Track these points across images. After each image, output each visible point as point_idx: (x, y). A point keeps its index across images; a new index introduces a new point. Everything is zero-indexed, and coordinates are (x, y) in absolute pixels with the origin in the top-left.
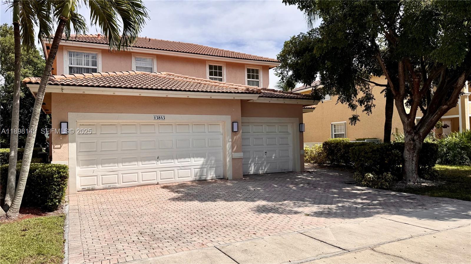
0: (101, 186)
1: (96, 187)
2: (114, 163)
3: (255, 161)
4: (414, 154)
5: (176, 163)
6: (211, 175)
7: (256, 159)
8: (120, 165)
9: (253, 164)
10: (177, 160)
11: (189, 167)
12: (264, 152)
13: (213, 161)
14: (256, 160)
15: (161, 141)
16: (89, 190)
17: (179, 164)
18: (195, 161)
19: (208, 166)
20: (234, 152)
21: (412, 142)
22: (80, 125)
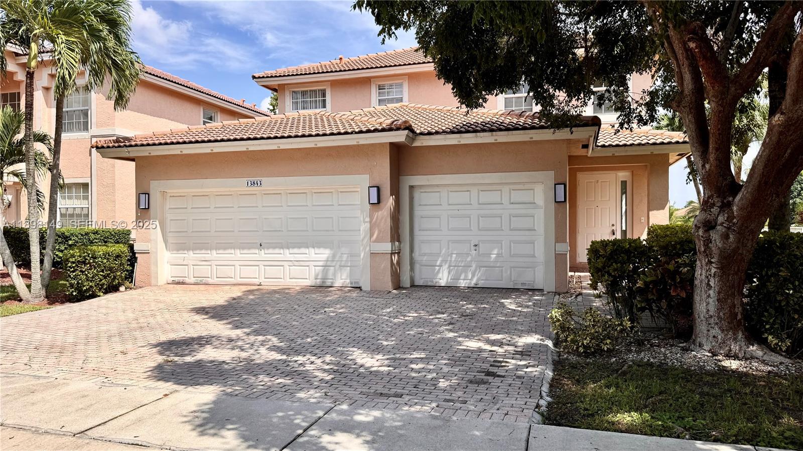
0: (193, 280)
1: (187, 280)
2: (207, 249)
3: (451, 261)
4: (710, 270)
5: (287, 254)
6: (341, 279)
7: (451, 256)
8: (214, 252)
9: (447, 266)
10: (287, 251)
11: (307, 263)
12: (472, 245)
13: (345, 256)
14: (453, 259)
15: (265, 219)
16: (178, 283)
17: (291, 257)
18: (316, 254)
19: (336, 264)
20: (375, 241)
21: (701, 233)
22: (171, 196)
